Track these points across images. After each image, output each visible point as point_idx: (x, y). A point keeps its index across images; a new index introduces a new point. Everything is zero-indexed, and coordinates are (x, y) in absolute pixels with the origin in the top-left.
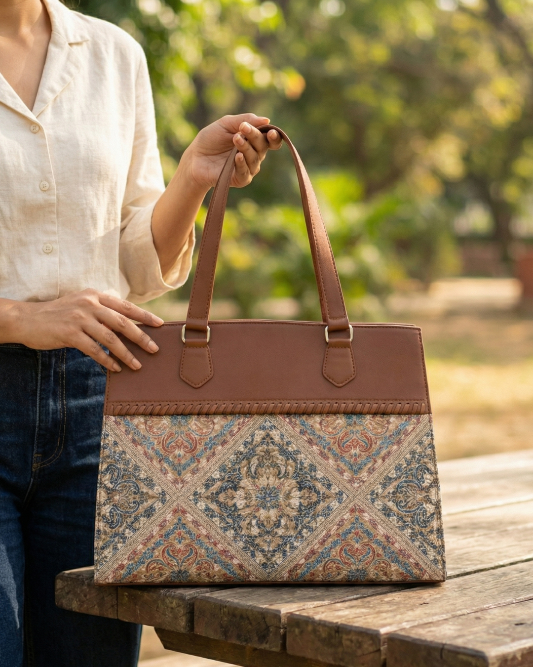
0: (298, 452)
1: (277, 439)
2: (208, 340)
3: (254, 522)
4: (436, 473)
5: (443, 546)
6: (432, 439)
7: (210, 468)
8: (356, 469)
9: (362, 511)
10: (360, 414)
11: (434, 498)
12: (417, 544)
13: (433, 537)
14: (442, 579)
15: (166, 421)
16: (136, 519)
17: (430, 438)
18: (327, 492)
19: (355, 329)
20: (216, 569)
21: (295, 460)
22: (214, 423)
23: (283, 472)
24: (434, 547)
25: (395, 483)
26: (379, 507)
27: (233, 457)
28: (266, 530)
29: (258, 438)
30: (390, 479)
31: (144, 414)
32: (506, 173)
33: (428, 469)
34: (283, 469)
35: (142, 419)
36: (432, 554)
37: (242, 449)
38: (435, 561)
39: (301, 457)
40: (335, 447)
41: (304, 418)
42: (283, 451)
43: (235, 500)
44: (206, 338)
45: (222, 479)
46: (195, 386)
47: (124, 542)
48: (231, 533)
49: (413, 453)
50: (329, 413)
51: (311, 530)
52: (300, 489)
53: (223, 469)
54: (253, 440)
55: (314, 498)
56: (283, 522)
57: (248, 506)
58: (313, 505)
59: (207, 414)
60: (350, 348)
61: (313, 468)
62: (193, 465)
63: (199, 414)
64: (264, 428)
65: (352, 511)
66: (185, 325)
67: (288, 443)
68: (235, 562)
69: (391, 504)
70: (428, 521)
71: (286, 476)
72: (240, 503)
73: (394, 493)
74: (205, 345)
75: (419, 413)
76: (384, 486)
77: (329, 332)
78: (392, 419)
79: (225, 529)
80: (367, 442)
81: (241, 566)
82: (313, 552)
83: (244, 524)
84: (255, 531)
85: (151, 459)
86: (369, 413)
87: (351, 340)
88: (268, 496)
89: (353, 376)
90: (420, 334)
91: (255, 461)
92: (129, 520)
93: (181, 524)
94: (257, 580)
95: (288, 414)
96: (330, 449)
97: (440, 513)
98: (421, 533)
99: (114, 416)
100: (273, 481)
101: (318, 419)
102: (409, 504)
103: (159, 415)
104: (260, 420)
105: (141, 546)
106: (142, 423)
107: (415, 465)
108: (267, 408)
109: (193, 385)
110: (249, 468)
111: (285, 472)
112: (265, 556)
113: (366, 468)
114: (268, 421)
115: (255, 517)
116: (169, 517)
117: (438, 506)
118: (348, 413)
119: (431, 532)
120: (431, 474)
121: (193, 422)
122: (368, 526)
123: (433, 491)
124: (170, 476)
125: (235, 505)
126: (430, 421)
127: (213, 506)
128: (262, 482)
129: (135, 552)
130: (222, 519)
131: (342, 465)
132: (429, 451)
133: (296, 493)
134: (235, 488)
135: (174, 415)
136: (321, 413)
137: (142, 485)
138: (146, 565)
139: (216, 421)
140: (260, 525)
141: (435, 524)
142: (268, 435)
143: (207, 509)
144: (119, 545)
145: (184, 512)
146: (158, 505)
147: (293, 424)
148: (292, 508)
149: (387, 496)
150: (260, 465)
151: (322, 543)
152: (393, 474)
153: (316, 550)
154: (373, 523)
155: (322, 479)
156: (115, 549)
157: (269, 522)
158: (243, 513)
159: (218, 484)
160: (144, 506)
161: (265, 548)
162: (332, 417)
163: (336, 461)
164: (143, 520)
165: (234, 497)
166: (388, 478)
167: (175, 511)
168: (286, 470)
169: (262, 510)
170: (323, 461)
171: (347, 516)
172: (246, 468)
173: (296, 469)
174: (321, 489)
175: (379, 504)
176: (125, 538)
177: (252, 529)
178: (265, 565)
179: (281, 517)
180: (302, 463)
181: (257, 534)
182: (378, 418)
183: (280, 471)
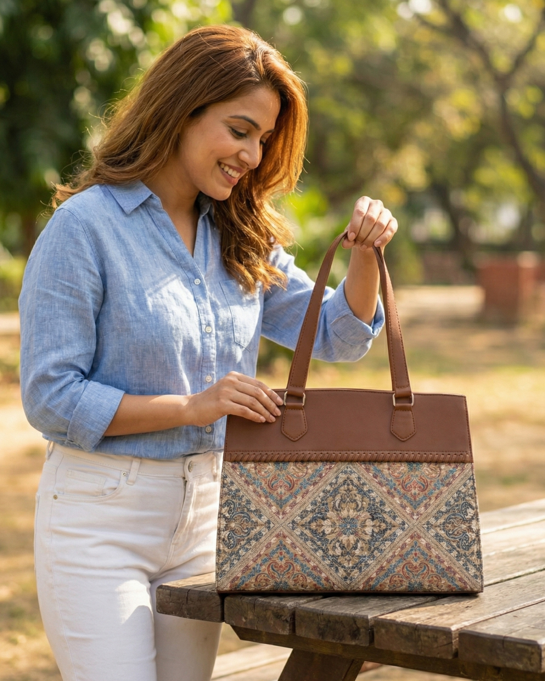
0: (370, 491)
1: (355, 481)
2: (303, 404)
3: (337, 545)
4: (477, 508)
5: (481, 565)
6: (474, 482)
7: (305, 502)
8: (415, 504)
9: (419, 537)
10: (419, 462)
11: (474, 528)
12: (461, 562)
13: (474, 558)
14: (480, 590)
15: (270, 467)
16: (249, 541)
17: (471, 481)
18: (393, 522)
19: (416, 395)
20: (309, 581)
21: (369, 497)
22: (307, 468)
23: (360, 506)
24: (475, 566)
25: (446, 516)
26: (432, 534)
27: (322, 494)
28: (347, 551)
29: (340, 481)
30: (442, 512)
31: (254, 461)
33: (470, 506)
34: (360, 504)
35: (253, 465)
36: (473, 571)
37: (328, 488)
38: (476, 576)
39: (373, 495)
40: (399, 488)
41: (376, 465)
42: (360, 491)
43: (323, 528)
44: (302, 402)
45: (313, 511)
46: (294, 440)
47: (238, 560)
48: (320, 553)
49: (459, 492)
50: (395, 461)
51: (381, 551)
52: (373, 519)
53: (314, 503)
54: (336, 482)
55: (383, 526)
56: (359, 545)
57: (332, 532)
58: (382, 533)
59: (302, 461)
60: (412, 411)
61: (382, 504)
62: (291, 500)
63: (296, 461)
64: (346, 472)
65: (412, 537)
66: (286, 392)
67: (364, 484)
68: (323, 575)
69: (442, 533)
70: (471, 546)
71: (362, 509)
72: (328, 530)
73: (444, 523)
74: (300, 408)
75: (464, 462)
77: (395, 398)
78: (443, 467)
79: (316, 550)
80: (424, 483)
81: (327, 579)
82: (382, 568)
83: (330, 547)
84: (338, 551)
85: (260, 496)
86: (425, 462)
87: (412, 404)
88: (349, 525)
89: (414, 433)
90: (465, 401)
91: (338, 498)
92: (243, 543)
93: (281, 546)
94: (339, 590)
95: (364, 461)
96: (395, 489)
97: (479, 540)
98: (465, 555)
99: (231, 462)
100: (352, 513)
101: (386, 465)
102: (455, 533)
103: (266, 461)
104: (343, 466)
105: (252, 562)
106: (253, 468)
107: (461, 502)
108: (347, 457)
109: (292, 439)
110: (335, 503)
112: (345, 571)
113: (423, 504)
114: (350, 467)
115: (338, 541)
116: (273, 540)
117: (478, 533)
118: (410, 462)
119: (472, 554)
120: (473, 508)
121: (292, 467)
122: (423, 548)
123: (474, 522)
124: (274, 509)
125: (323, 532)
126: (472, 468)
127: (307, 532)
128: (344, 513)
129: (247, 567)
131: (405, 502)
132: (471, 491)
133: (369, 523)
134: (324, 519)
135: (277, 462)
136: (389, 462)
137: (252, 515)
138: (255, 577)
139: (309, 466)
140: (343, 547)
141: (475, 548)
142: (348, 478)
143: (302, 534)
144: (235, 562)
145: (285, 537)
146: (265, 531)
147: (368, 470)
148: (366, 534)
149: (439, 526)
150: (343, 501)
151: (389, 562)
152: (444, 509)
153: (384, 567)
154: (428, 547)
155: (389, 512)
156: (232, 565)
157: (348, 545)
158: (330, 538)
159: (311, 516)
160: (253, 532)
161: (346, 565)
162: (398, 465)
163: (400, 498)
164: (253, 543)
165: (322, 525)
166: (440, 512)
167: (277, 536)
168: (362, 505)
169: (344, 535)
170: (390, 498)
171: (408, 541)
172: (332, 503)
173: (369, 504)
174: (389, 519)
175: (432, 532)
176: (240, 556)
177: (336, 550)
178: (346, 578)
179: (358, 541)
180: (374, 500)
181: (340, 554)
182: (432, 466)
183: (358, 506)
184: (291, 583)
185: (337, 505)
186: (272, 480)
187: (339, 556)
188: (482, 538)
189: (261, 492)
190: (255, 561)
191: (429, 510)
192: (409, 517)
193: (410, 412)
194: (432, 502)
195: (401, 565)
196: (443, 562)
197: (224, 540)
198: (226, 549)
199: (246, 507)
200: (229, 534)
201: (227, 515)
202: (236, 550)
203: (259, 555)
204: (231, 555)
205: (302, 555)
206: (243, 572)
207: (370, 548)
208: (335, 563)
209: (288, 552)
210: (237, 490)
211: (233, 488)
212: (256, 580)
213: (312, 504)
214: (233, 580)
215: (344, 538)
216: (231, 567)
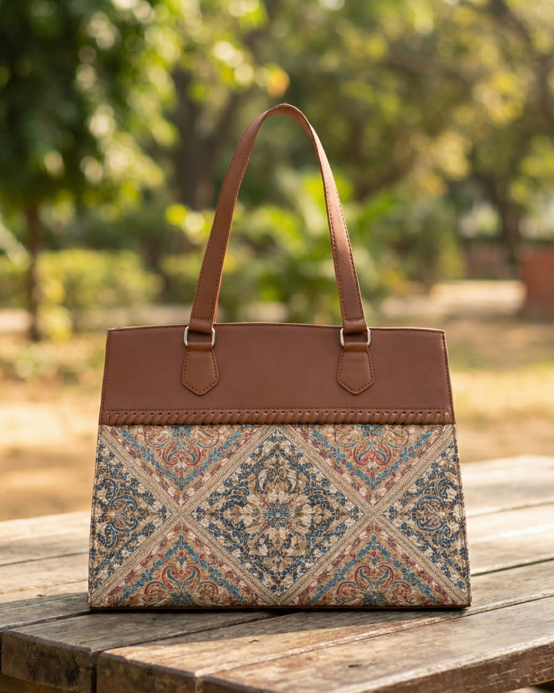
0: (308, 465)
1: (287, 451)
2: (213, 343)
3: (262, 541)
4: (460, 487)
5: (468, 569)
6: (456, 451)
7: (213, 483)
8: (373, 483)
9: (379, 530)
10: (379, 424)
11: (457, 514)
12: (439, 565)
13: (457, 558)
14: (466, 602)
15: (167, 432)
16: (135, 537)
17: (453, 450)
18: (341, 508)
19: (373, 331)
20: (221, 592)
21: (306, 474)
22: (219, 434)
23: (294, 486)
24: (458, 569)
25: (417, 500)
26: (397, 525)
27: (239, 471)
28: (276, 550)
29: (267, 450)
30: (411, 494)
31: (143, 424)
32: (514, 171)
33: (451, 484)
34: (294, 483)
35: (141, 429)
36: (456, 576)
37: (249, 460)
38: (460, 585)
39: (313, 470)
40: (350, 460)
41: (316, 427)
42: (294, 465)
43: (242, 517)
44: (211, 341)
45: (226, 494)
46: (199, 394)
47: (120, 563)
48: (237, 553)
49: (435, 465)
50: (344, 423)
52: (313, 505)
53: (228, 483)
54: (261, 452)
55: (328, 514)
56: (293, 542)
57: (255, 523)
58: (327, 523)
59: (212, 424)
60: (367, 353)
61: (326, 482)
62: (196, 480)
63: (203, 424)
64: (273, 439)
65: (368, 530)
66: (188, 327)
67: (299, 455)
68: (242, 583)
69: (411, 523)
70: (452, 541)
71: (296, 491)
72: (248, 521)
73: (414, 510)
75: (443, 423)
76: (404, 502)
77: (344, 334)
78: (412, 430)
79: (230, 549)
80: (385, 454)
81: (248, 590)
83: (251, 544)
84: (263, 551)
85: (151, 473)
86: (386, 423)
87: (368, 343)
89: (371, 383)
90: (443, 337)
91: (263, 474)
92: (126, 539)
93: (181, 543)
94: (264, 604)
95: (300, 423)
96: (344, 462)
97: (464, 533)
98: (444, 554)
99: (111, 425)
100: (283, 497)
101: (331, 429)
102: (430, 524)
103: (160, 425)
104: (270, 431)
105: (139, 567)
106: (141, 434)
107: (437, 480)
108: (277, 417)
109: (197, 392)
110: (257, 484)
111: (296, 488)
112: (273, 578)
114: (277, 431)
115: (263, 536)
116: (170, 535)
117: (462, 525)
118: (365, 423)
119: (455, 552)
120: (455, 488)
121: (197, 432)
122: (384, 545)
123: (456, 507)
124: (172, 491)
125: (242, 523)
126: (454, 432)
127: (219, 523)
128: (272, 497)
129: (132, 573)
130: (228, 537)
131: (358, 479)
132: (453, 464)
133: (308, 510)
134: (242, 505)
135: (176, 425)
136: (335, 423)
137: (140, 501)
138: (144, 587)
139: (221, 431)
140: (269, 545)
141: (458, 545)
142: (278, 446)
143: (212, 526)
144: (116, 566)
145: (187, 530)
146: (157, 521)
147: (305, 436)
148: (304, 526)
149: (406, 514)
150: (269, 479)
151: (335, 564)
152: (414, 489)
153: (329, 572)
154: (391, 542)
155: (336, 494)
156: (111, 570)
157: (278, 542)
158: (251, 531)
159: (223, 500)
160: (142, 524)
161: (274, 569)
162: (349, 427)
163: (351, 475)
164: (141, 539)
165: (240, 514)
166: (408, 493)
167: (176, 529)
168: (297, 483)
169: (271, 528)
170: (337, 475)
171: (363, 535)
172: (254, 483)
173: (307, 484)
174: (335, 505)
175: (397, 522)
176: (122, 558)
177: (261, 550)
178: (274, 588)
179: (290, 536)
180: (314, 477)
181: (266, 554)
182: (397, 428)
183: (291, 486)
184: (196, 595)
185: (261, 485)
186: (168, 450)
187: (263, 557)
188: (468, 529)
189: (154, 468)
190: (143, 565)
191: (392, 492)
192: (363, 501)
193: (365, 354)
194: (396, 479)
195: (354, 568)
196: (413, 564)
197: (99, 535)
198: (104, 549)
199: (131, 489)
200: (108, 527)
201: (105, 500)
202: (117, 549)
203: (151, 557)
204: (112, 555)
205: (213, 556)
206: (128, 580)
207: (308, 547)
208: (260, 567)
209: (191, 552)
210: (120, 465)
211: (113, 462)
212: (146, 592)
213: (226, 484)
214: (111, 594)
215: (271, 532)
216: (109, 573)
